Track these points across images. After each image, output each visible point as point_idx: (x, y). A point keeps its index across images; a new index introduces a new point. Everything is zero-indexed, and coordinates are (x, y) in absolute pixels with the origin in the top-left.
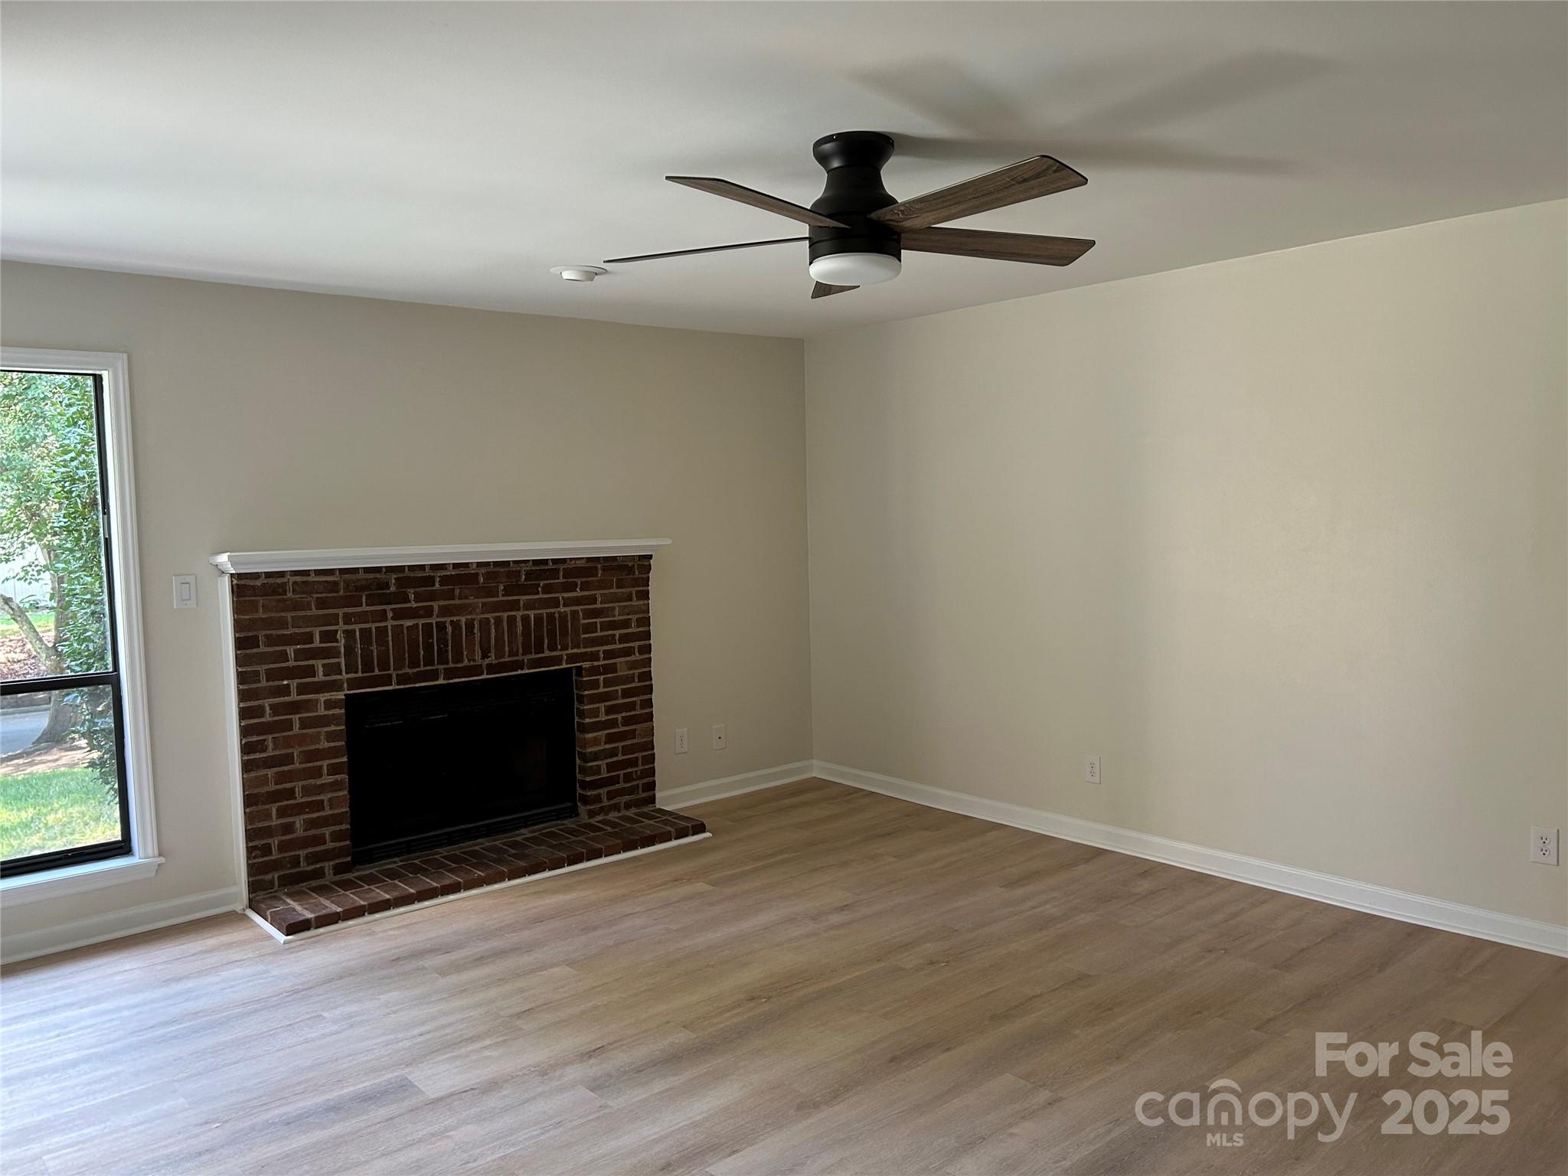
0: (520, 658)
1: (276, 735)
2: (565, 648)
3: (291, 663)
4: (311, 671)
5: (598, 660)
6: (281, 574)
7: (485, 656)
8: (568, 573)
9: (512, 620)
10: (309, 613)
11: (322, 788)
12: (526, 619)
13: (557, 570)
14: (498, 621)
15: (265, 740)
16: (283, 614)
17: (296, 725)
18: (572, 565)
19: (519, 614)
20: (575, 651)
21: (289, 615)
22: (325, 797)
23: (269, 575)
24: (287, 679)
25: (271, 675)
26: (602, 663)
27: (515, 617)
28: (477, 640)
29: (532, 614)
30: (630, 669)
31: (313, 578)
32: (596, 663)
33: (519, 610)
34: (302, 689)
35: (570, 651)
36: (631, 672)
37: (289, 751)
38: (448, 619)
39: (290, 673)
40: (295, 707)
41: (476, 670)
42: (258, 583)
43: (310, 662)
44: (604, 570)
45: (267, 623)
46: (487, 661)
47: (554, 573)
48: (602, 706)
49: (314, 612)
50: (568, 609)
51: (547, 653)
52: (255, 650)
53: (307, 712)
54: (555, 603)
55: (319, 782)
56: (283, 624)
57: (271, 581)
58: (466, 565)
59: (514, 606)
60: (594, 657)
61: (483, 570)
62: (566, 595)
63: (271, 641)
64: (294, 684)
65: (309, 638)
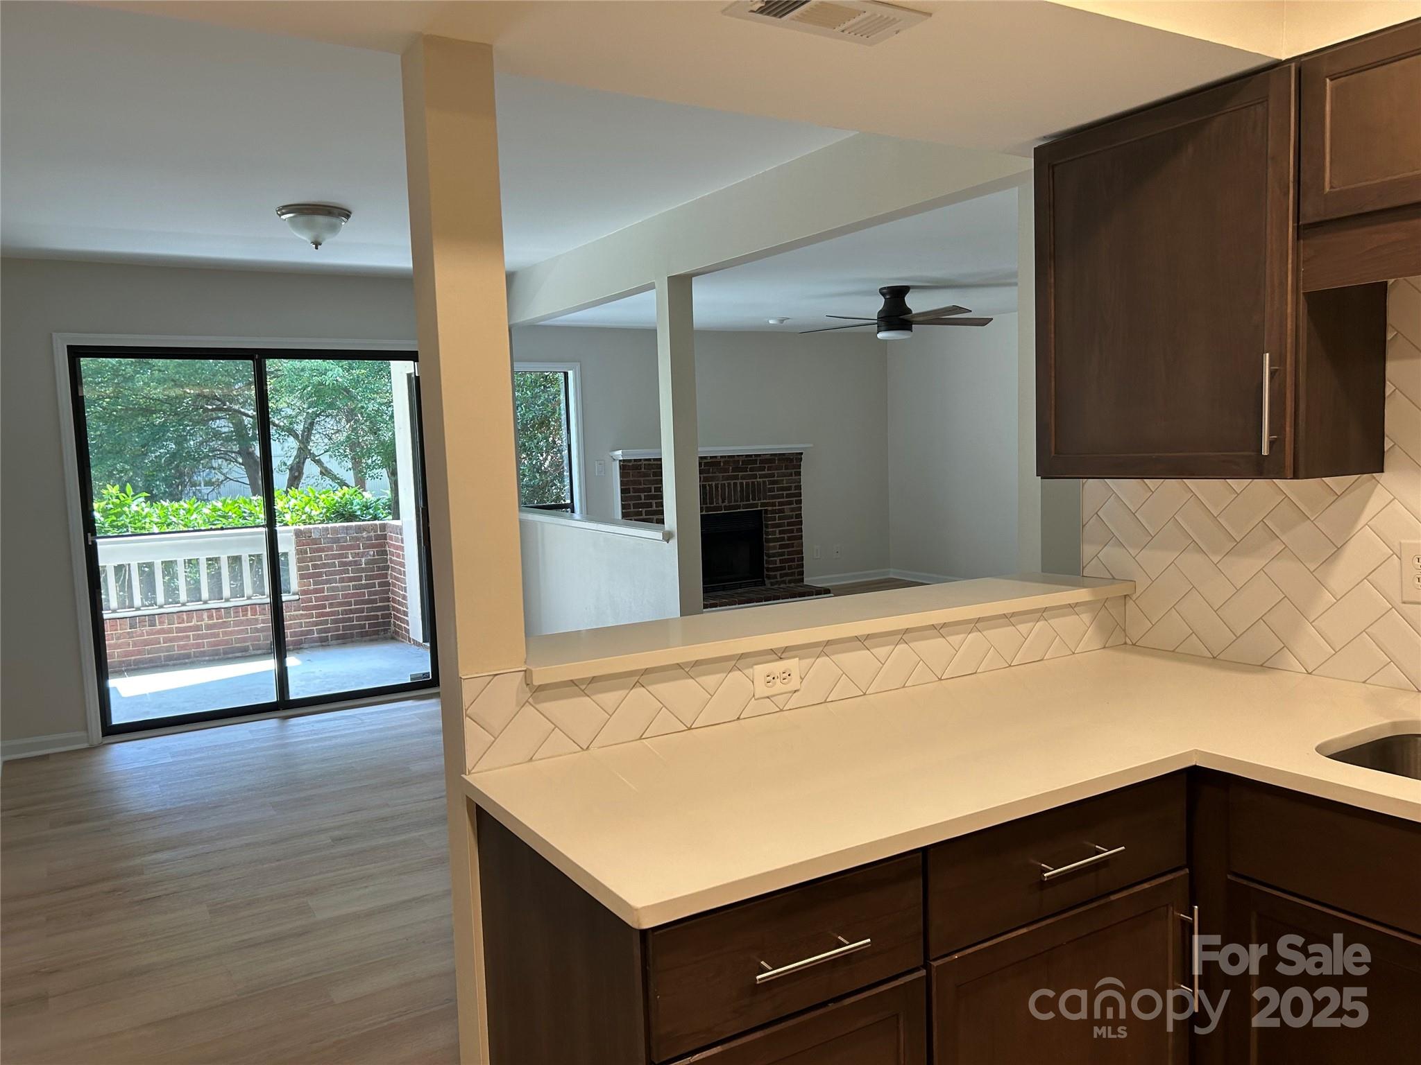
0: (739, 503)
2: (759, 499)
3: (643, 501)
4: (650, 505)
5: (775, 506)
6: (640, 460)
7: (723, 502)
8: (762, 461)
9: (735, 484)
12: (741, 484)
13: (756, 460)
14: (729, 484)
16: (639, 479)
18: (764, 457)
19: (738, 482)
20: (765, 501)
23: (635, 460)
24: (641, 508)
25: (635, 506)
26: (777, 508)
27: (736, 483)
28: (720, 494)
29: (744, 482)
30: (791, 511)
31: (652, 462)
32: (774, 508)
33: (738, 479)
35: (762, 501)
36: (791, 513)
38: (707, 483)
39: (642, 505)
41: (719, 508)
42: (630, 464)
43: (651, 501)
44: (779, 460)
45: (634, 483)
46: (724, 504)
47: (755, 462)
48: (777, 530)
49: (652, 478)
50: (761, 480)
51: (751, 502)
54: (755, 477)
57: (634, 463)
58: (716, 457)
59: (736, 477)
60: (773, 505)
61: (723, 460)
62: (760, 473)
63: (636, 491)
64: (644, 510)
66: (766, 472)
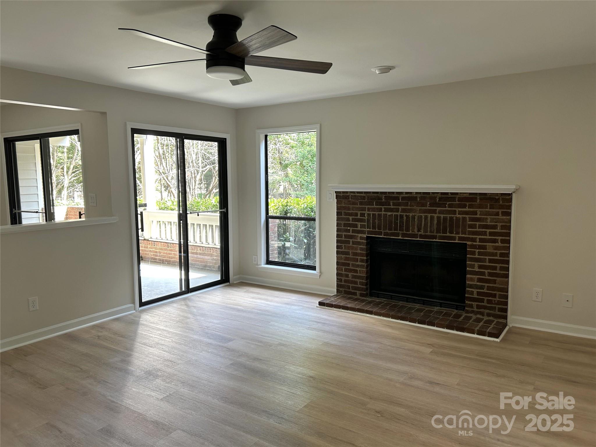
0: (435, 234)
1: (345, 245)
2: (458, 233)
3: (351, 222)
4: (356, 226)
5: (476, 242)
6: (347, 192)
7: (419, 230)
8: (460, 200)
9: (432, 218)
10: (357, 206)
11: (358, 266)
12: (439, 218)
13: (455, 198)
14: (426, 218)
15: (342, 245)
16: (349, 206)
17: (351, 243)
18: (462, 196)
19: (435, 216)
20: (463, 235)
21: (351, 206)
22: (358, 269)
23: (344, 192)
24: (349, 227)
25: (345, 225)
26: (478, 243)
28: (416, 223)
29: (442, 216)
30: (495, 249)
32: (474, 243)
33: (436, 213)
34: (354, 231)
35: (460, 235)
36: (496, 251)
37: (349, 251)
38: (405, 214)
40: (351, 237)
41: (415, 236)
42: (342, 195)
43: (356, 223)
44: (481, 199)
45: (345, 208)
46: (420, 233)
47: (453, 199)
48: (476, 264)
49: (359, 206)
50: (461, 216)
51: (448, 234)
52: (341, 216)
53: (354, 239)
54: (454, 212)
55: (357, 264)
56: (349, 209)
57: (345, 194)
58: (411, 193)
59: (434, 212)
60: (474, 240)
61: (419, 196)
62: (460, 209)
63: (346, 214)
64: (351, 229)
65: (356, 215)
66: (467, 209)
